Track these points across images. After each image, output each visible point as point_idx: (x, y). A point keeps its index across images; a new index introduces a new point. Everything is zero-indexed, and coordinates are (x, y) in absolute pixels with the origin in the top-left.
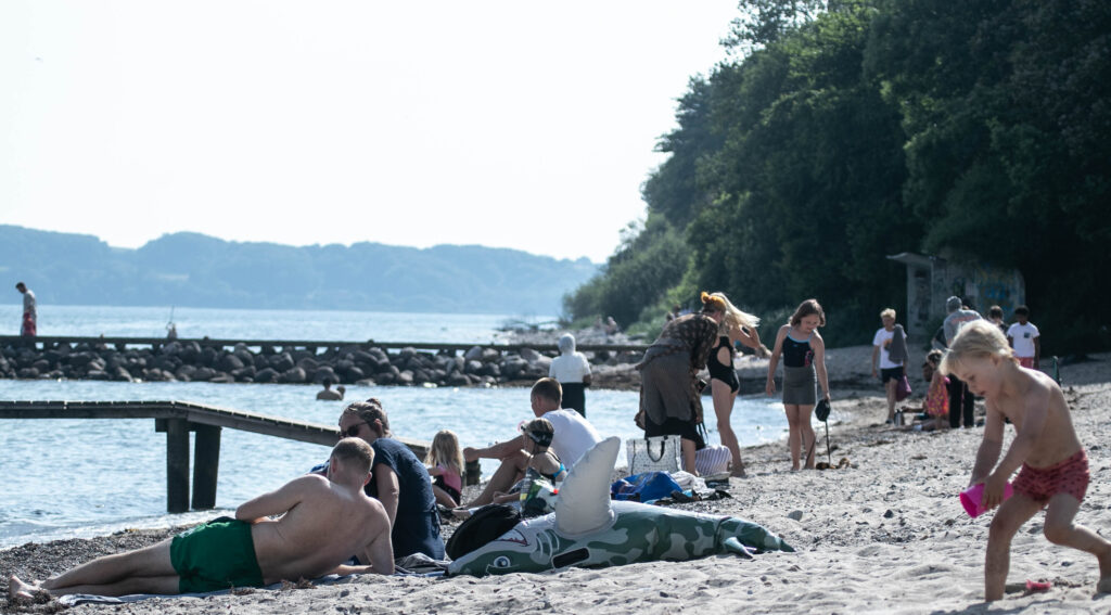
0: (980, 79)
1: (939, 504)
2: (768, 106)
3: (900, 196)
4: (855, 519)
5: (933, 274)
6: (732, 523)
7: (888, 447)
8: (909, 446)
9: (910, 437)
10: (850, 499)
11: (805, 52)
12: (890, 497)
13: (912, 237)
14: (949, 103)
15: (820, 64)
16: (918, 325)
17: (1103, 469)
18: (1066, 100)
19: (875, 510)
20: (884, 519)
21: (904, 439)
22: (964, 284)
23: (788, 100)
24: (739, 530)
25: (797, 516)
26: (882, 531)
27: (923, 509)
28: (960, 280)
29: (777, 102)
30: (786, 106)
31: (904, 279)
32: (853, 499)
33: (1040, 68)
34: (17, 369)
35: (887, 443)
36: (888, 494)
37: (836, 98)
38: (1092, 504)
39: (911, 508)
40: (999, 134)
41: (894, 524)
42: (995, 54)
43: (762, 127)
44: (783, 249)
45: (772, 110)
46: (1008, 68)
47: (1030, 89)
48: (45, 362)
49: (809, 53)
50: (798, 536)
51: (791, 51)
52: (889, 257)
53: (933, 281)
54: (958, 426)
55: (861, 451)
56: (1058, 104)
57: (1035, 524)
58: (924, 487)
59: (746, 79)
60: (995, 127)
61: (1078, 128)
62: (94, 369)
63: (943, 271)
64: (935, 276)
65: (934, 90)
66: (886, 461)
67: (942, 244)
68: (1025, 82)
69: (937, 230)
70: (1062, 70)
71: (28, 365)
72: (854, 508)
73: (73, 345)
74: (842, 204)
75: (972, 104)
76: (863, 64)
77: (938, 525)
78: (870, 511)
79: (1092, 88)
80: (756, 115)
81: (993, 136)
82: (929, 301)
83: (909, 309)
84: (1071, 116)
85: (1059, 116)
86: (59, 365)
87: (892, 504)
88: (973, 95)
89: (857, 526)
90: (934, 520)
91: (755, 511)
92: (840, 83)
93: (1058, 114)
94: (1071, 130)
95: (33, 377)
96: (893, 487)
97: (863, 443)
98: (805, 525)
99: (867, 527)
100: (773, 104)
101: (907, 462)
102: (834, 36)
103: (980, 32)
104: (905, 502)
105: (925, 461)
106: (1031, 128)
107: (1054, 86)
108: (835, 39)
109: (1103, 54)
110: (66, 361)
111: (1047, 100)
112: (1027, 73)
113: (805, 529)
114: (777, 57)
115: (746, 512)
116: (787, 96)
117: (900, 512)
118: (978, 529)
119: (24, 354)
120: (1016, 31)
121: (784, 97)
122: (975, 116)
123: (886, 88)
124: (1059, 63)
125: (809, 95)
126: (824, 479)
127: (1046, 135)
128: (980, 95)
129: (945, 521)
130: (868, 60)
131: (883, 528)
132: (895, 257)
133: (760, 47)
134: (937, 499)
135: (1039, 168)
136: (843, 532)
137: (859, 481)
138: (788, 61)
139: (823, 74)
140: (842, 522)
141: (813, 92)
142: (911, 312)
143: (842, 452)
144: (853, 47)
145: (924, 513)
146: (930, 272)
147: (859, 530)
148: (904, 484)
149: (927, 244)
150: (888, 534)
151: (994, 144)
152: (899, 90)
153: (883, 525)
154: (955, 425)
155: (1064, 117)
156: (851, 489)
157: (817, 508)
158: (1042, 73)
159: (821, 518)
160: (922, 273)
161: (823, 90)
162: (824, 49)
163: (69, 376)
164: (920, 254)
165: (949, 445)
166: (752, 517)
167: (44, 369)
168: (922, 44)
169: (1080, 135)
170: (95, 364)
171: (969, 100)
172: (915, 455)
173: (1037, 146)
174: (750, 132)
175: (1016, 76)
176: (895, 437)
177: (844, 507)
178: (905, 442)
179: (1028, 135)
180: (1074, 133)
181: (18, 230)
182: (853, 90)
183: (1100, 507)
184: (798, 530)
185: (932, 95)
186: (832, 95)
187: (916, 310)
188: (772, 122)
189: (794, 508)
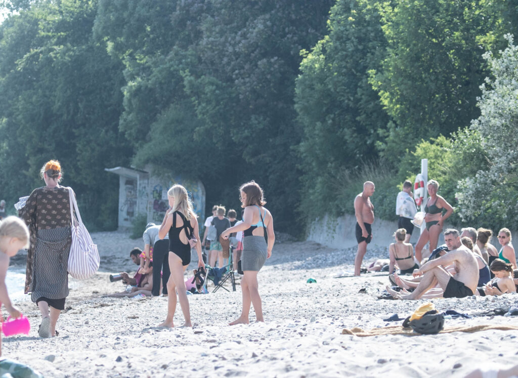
0: (177, 42)
1: (155, 353)
2: (22, 57)
3: (117, 125)
4: (94, 363)
5: (138, 183)
6: (6, 363)
7: (108, 308)
8: (124, 308)
9: (124, 301)
10: (87, 346)
11: (50, 18)
12: (116, 346)
13: (125, 156)
14: (154, 59)
15: (60, 26)
16: (126, 220)
17: (271, 330)
18: (238, 61)
19: (109, 356)
20: (116, 363)
21: (119, 303)
22: (161, 191)
23: (36, 53)
24: (12, 368)
25: (51, 358)
26: (114, 372)
27: (145, 356)
28: (158, 188)
29: (28, 55)
30: (35, 57)
31: (118, 186)
32: (89, 346)
33: (221, 37)
35: (108, 306)
36: (115, 344)
37: (71, 53)
38: (269, 356)
39: (135, 355)
40: (190, 82)
41: (123, 367)
42: (189, 23)
43: (17, 72)
44: (29, 162)
45: (24, 60)
46: (198, 34)
47: (213, 52)
49: (52, 19)
50: (52, 374)
51: (40, 17)
52: (107, 170)
53: (138, 188)
54: (158, 295)
55: (89, 311)
56: (233, 63)
57: (229, 370)
58: (141, 339)
59: (5, 37)
60: (187, 78)
61: (247, 80)
63: (146, 181)
64: (140, 184)
65: (144, 49)
66: (109, 319)
67: (147, 161)
68: (210, 46)
69: (143, 153)
70: (238, 38)
72: (92, 354)
74: (74, 130)
75: (171, 60)
76: (93, 29)
77: (155, 368)
78: (105, 356)
79: (257, 51)
80: (11, 63)
81: (186, 83)
82: (135, 203)
83: (120, 208)
84: (242, 71)
85: (234, 71)
87: (120, 351)
88: (172, 54)
89: (96, 368)
90: (153, 364)
91: (19, 354)
92: (75, 42)
93: (233, 70)
94: (242, 81)
96: (118, 338)
97: (89, 305)
98: (58, 366)
99: (103, 368)
100: (25, 56)
101: (124, 320)
102: (72, 6)
103: (178, 8)
104: (130, 350)
105: (138, 320)
106: (213, 79)
107: (230, 49)
108: (72, 9)
109: (266, 26)
111: (225, 60)
112: (211, 39)
113: (58, 369)
114: (29, 22)
115: (13, 355)
116: (35, 50)
117: (127, 358)
118: (187, 372)
120: (205, 7)
121: (33, 51)
122: (172, 69)
123: (110, 46)
124: (236, 33)
125: (52, 50)
126: (65, 331)
127: (224, 84)
128: (176, 54)
129: (161, 365)
130: (97, 26)
131: (115, 369)
132: (111, 170)
133: (16, 13)
134: (153, 349)
135: (217, 108)
136: (86, 371)
137: (91, 333)
138: (38, 25)
139: (62, 33)
140: (85, 364)
141: (55, 47)
142: (122, 211)
143: (75, 311)
144: (85, 15)
145: (145, 359)
146: (137, 181)
147: (98, 370)
148: (125, 337)
149: (135, 161)
150: (120, 374)
151: (187, 90)
152: (119, 48)
153: (115, 367)
154: (156, 293)
155: (237, 72)
156: (87, 339)
157: (65, 353)
158: (223, 39)
159: (69, 361)
160: (131, 182)
161: (62, 47)
162: (63, 16)
164: (129, 168)
165: (152, 309)
166: (17, 358)
168: (136, 15)
169: (248, 84)
171: (168, 58)
172: (130, 316)
173: (217, 92)
174: (7, 75)
175: (204, 42)
176: (112, 301)
177: (85, 353)
178: (121, 305)
179: (212, 84)
180: (244, 83)
182: (84, 47)
183: (275, 359)
184: (53, 369)
185: (143, 52)
186: (69, 50)
187: (125, 209)
188: (24, 68)
189: (48, 353)
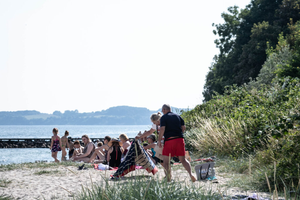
34: (27, 146)
48: (33, 144)
62: (43, 145)
71: (29, 145)
73: (41, 140)
86: (36, 145)
95: (29, 147)
110: (38, 144)
119: (29, 142)
163: (38, 147)
167: (32, 146)
170: (44, 144)
181: (127, 107)
